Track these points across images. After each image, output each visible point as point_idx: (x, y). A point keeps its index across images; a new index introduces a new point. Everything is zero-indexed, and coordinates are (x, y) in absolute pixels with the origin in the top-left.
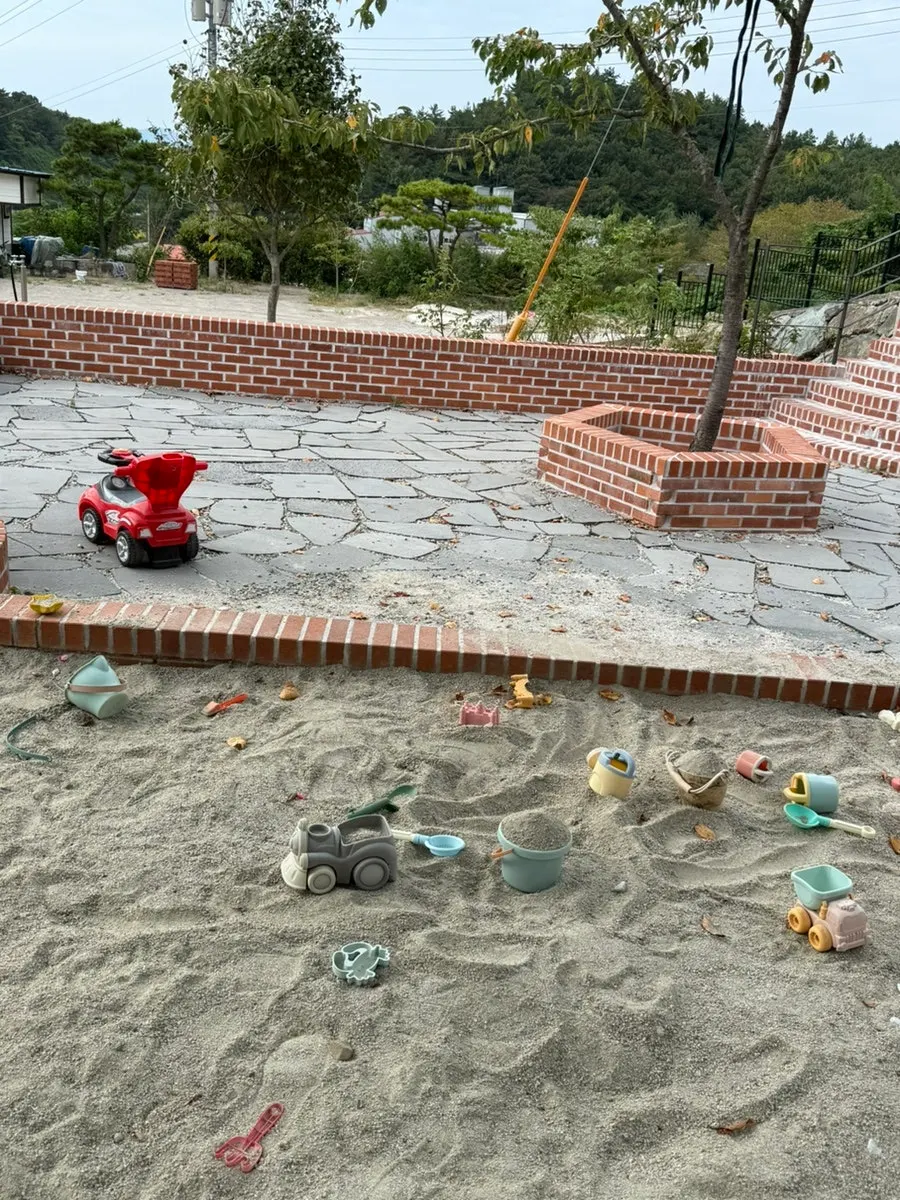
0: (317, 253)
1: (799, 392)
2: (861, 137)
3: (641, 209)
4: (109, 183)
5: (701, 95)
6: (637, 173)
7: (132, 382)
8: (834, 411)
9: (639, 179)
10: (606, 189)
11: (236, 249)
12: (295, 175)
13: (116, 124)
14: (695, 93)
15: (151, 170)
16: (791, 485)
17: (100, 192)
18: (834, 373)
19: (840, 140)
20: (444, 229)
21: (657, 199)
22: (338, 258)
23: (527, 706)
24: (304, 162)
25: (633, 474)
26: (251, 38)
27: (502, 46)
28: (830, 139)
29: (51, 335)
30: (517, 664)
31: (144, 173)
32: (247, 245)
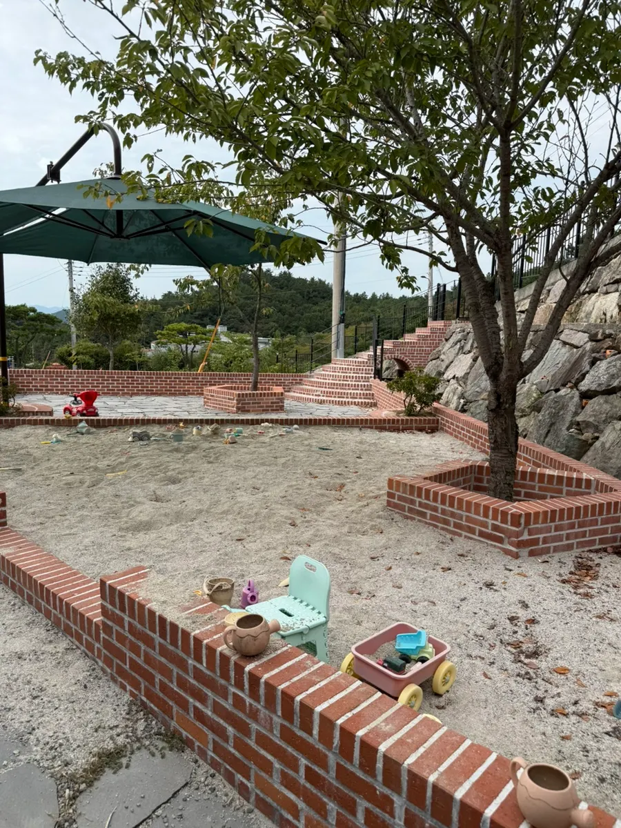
0: (127, 357)
1: (300, 383)
2: (387, 294)
3: (290, 332)
4: (21, 333)
5: (313, 279)
6: (286, 316)
7: (62, 394)
8: (310, 387)
9: (287, 319)
10: (272, 324)
11: (87, 358)
12: (117, 322)
13: (24, 306)
14: (309, 279)
15: (42, 326)
16: (274, 399)
17: (16, 336)
18: (312, 377)
19: (378, 296)
20: (187, 344)
21: (297, 327)
22: (137, 359)
23: (183, 428)
24: (120, 318)
25: (229, 399)
26: (98, 278)
27: (182, 281)
28: (374, 296)
29: (33, 379)
30: (181, 420)
31: (38, 327)
32: (92, 356)
